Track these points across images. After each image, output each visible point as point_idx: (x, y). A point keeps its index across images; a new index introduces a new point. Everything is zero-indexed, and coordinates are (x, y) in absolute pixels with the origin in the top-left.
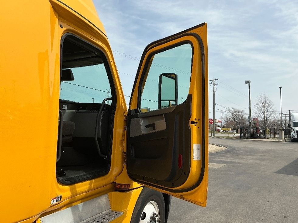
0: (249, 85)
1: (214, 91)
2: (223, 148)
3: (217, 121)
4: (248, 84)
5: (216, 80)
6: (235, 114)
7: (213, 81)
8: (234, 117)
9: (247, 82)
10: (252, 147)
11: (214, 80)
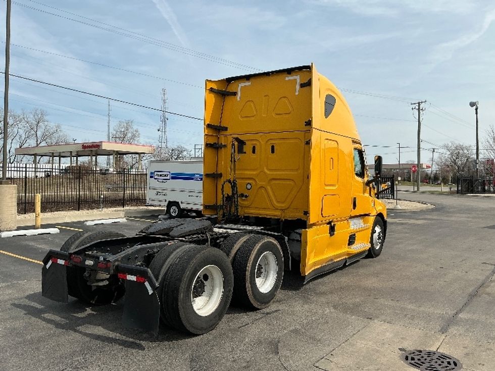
0: (476, 109)
1: (419, 121)
2: (430, 206)
3: (424, 166)
4: (475, 107)
5: (422, 103)
6: (457, 152)
7: (417, 104)
8: (455, 158)
9: (472, 104)
10: (472, 204)
11: (419, 103)
